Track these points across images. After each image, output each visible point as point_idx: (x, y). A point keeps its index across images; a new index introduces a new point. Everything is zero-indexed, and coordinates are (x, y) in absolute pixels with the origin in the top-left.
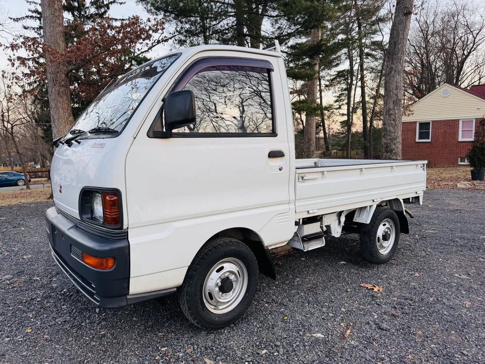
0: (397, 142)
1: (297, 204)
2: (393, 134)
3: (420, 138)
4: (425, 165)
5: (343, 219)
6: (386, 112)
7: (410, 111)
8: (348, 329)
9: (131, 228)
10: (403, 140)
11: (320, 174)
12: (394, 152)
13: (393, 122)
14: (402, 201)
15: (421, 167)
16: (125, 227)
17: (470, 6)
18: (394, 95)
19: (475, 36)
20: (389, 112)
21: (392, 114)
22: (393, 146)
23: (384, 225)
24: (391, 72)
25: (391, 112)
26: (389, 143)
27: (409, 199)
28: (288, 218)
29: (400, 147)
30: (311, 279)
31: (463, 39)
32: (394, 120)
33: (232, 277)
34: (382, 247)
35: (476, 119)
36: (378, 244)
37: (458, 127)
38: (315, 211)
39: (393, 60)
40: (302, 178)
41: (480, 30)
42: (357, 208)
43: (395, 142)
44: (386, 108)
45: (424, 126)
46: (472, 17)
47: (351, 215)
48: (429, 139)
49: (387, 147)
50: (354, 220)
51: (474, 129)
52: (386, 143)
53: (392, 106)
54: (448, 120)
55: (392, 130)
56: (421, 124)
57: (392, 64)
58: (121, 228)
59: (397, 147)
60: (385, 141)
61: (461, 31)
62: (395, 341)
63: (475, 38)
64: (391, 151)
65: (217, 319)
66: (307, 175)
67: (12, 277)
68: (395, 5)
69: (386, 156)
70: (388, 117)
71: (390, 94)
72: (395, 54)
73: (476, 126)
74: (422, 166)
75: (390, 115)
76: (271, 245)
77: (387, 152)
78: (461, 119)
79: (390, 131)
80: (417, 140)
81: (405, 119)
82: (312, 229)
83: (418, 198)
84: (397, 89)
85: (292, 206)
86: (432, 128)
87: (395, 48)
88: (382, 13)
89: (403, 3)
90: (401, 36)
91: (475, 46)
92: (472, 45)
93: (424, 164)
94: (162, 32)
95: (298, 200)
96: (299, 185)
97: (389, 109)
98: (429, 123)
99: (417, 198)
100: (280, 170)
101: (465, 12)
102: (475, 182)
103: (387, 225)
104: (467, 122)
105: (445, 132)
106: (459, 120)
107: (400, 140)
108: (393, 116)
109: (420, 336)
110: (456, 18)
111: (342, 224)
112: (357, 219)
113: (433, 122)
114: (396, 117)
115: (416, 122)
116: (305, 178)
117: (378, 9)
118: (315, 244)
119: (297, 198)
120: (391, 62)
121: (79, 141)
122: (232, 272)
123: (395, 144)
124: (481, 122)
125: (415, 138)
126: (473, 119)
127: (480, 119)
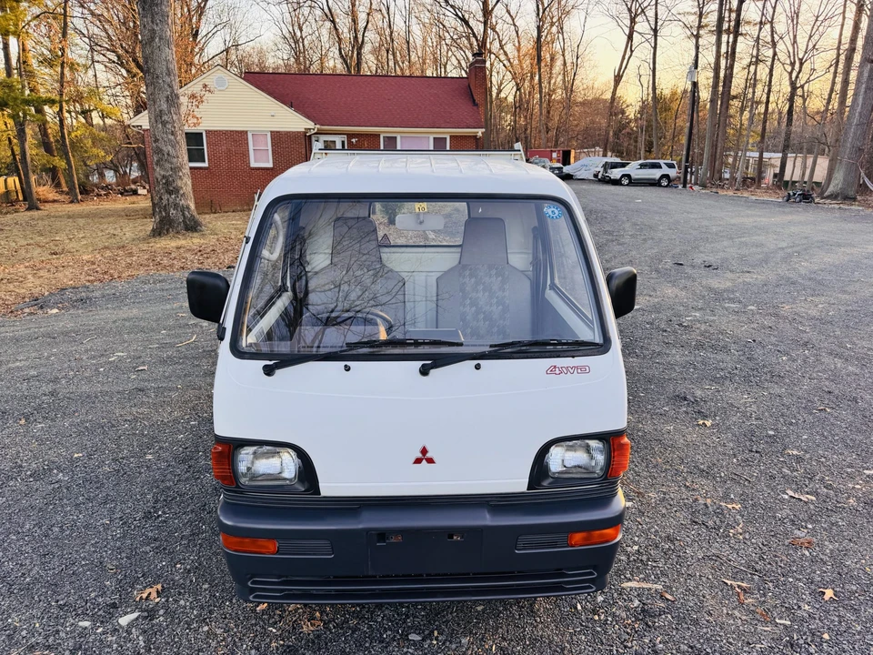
0: (184, 175)
2: (175, 160)
3: (190, 160)
6: (156, 117)
12: (181, 192)
13: (173, 137)
18: (166, 86)
20: (161, 117)
21: (168, 122)
22: (179, 183)
24: (152, 39)
25: (165, 118)
26: (170, 176)
29: (189, 183)
32: (173, 134)
35: (271, 132)
37: (247, 143)
39: (153, 15)
43: (181, 174)
44: (155, 110)
48: (205, 161)
49: (168, 183)
51: (270, 148)
52: (164, 177)
53: (164, 106)
54: (231, 131)
55: (172, 152)
56: (188, 135)
57: (152, 22)
59: (186, 184)
60: (162, 173)
64: (177, 190)
69: (168, 200)
70: (160, 126)
71: (158, 82)
73: (272, 143)
75: (164, 123)
77: (170, 193)
78: (251, 131)
79: (168, 154)
81: (187, 129)
84: (168, 74)
86: (207, 143)
97: (161, 111)
98: (201, 134)
104: (259, 136)
105: (229, 150)
106: (247, 132)
108: (169, 126)
113: (208, 132)
114: (175, 127)
120: (150, 19)
123: (180, 178)
126: (267, 131)
127: (279, 132)
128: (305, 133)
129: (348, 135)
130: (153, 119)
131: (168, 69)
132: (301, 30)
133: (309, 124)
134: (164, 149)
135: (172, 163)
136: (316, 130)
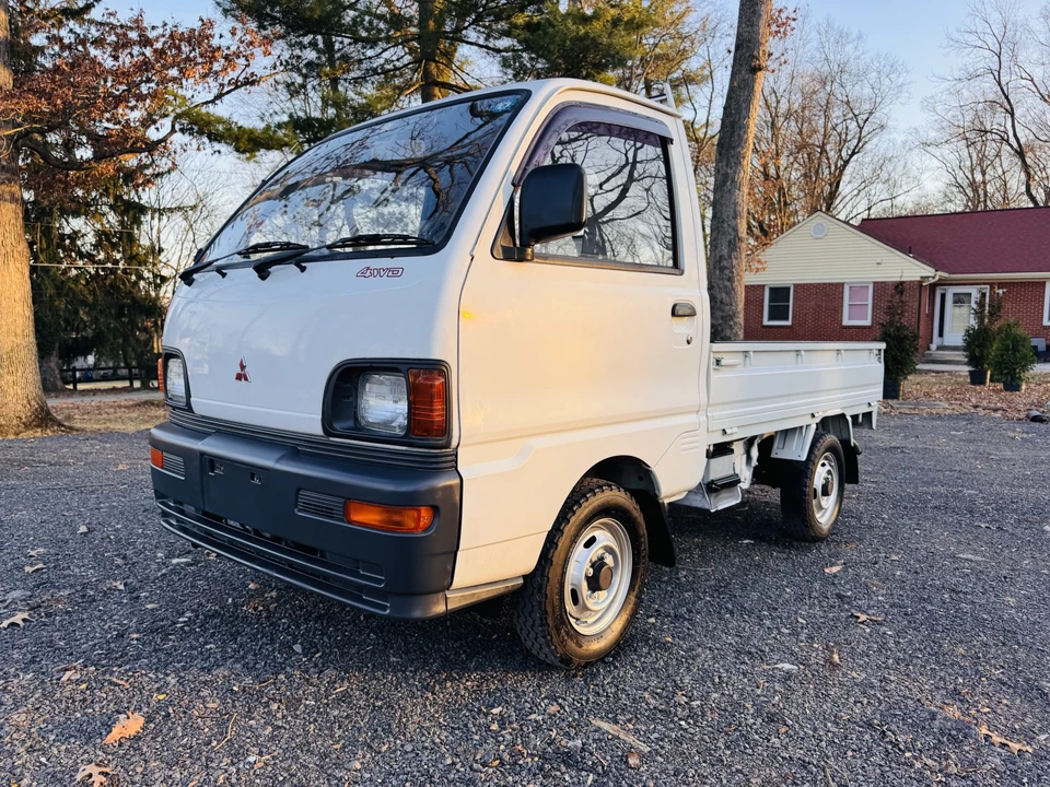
0: (735, 323)
1: (709, 414)
2: (728, 308)
3: (770, 318)
4: (883, 351)
5: (755, 453)
6: (715, 263)
7: (759, 261)
8: (832, 652)
9: (465, 446)
10: (746, 320)
11: (741, 356)
13: (728, 284)
14: (849, 419)
15: (877, 355)
16: (454, 443)
17: (852, 67)
18: (730, 230)
19: (861, 124)
20: (720, 262)
21: (726, 268)
23: (823, 465)
24: (724, 182)
25: (723, 264)
26: (720, 325)
27: (857, 415)
28: (697, 441)
30: (710, 571)
31: (839, 129)
32: (729, 280)
33: (609, 560)
34: (820, 508)
35: (874, 283)
36: (814, 502)
37: (842, 298)
38: (735, 430)
39: (728, 159)
40: (718, 362)
41: (871, 113)
42: (776, 432)
43: (732, 323)
44: (715, 255)
45: (779, 294)
46: (857, 87)
47: (767, 444)
48: (787, 319)
50: (773, 455)
51: (870, 302)
53: (725, 251)
54: (824, 284)
55: (726, 299)
56: (773, 290)
57: (727, 166)
58: (448, 445)
61: (837, 113)
62: (925, 667)
63: (861, 128)
66: (724, 356)
67: (29, 593)
68: (733, 49)
70: (718, 272)
72: (734, 148)
73: (874, 296)
74: (877, 352)
75: (722, 269)
78: (848, 283)
79: (721, 302)
80: (766, 322)
81: (750, 278)
82: (721, 468)
84: (735, 218)
85: (703, 418)
86: (794, 298)
87: (732, 134)
88: (693, 64)
89: (748, 47)
90: (744, 112)
91: (860, 145)
92: (855, 142)
93: (880, 350)
94: (246, 63)
95: (712, 405)
96: (714, 376)
97: (721, 256)
98: (789, 289)
99: (868, 416)
100: (689, 342)
101: (845, 76)
102: (890, 402)
103: (828, 467)
104: (858, 289)
105: (819, 306)
106: (843, 284)
107: (741, 319)
108: (727, 272)
109: (964, 656)
110: (828, 88)
111: (755, 462)
112: (780, 452)
113: (796, 286)
114: (733, 273)
115: (764, 286)
116: (723, 362)
117: (683, 54)
118: (727, 498)
119: (711, 402)
120: (724, 163)
121: (303, 264)
122: (609, 550)
123: (731, 328)
124: (896, 287)
125: (762, 317)
126: (869, 283)
127: (882, 283)
128: (920, 283)
129: (992, 285)
130: (712, 267)
131: (735, 211)
132: (984, 173)
133: (928, 271)
134: (718, 296)
135: (723, 311)
136: (937, 278)
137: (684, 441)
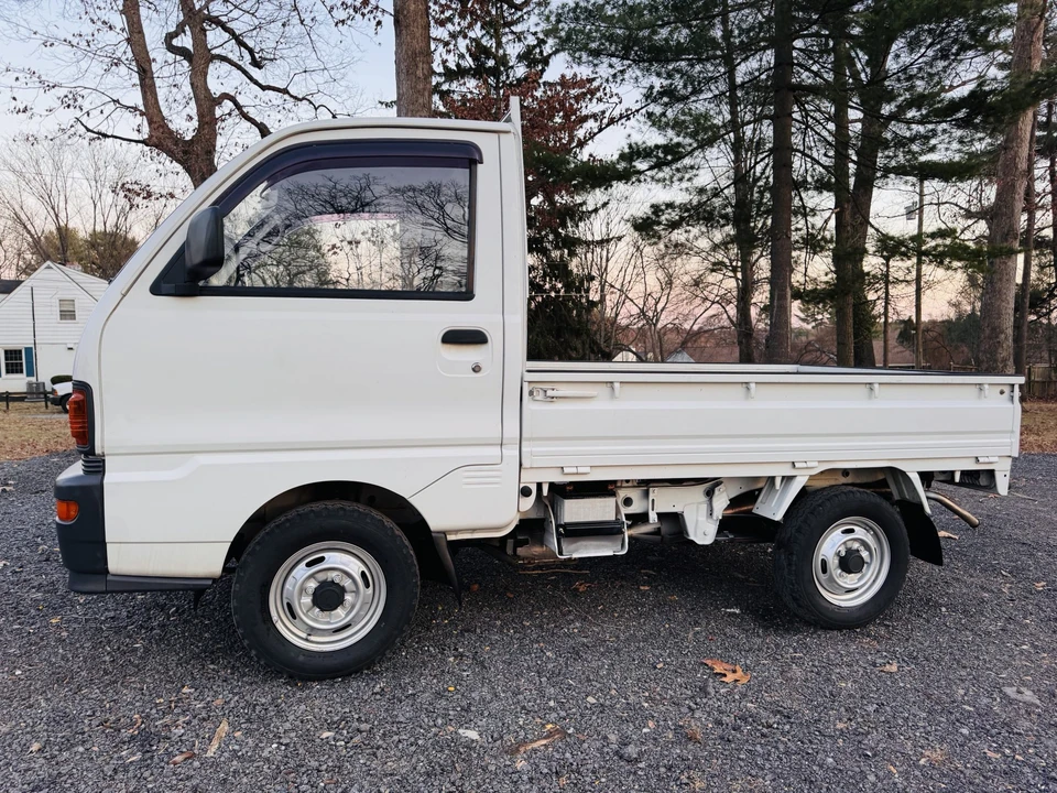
1: (525, 449)
4: (1017, 388)
5: (721, 502)
9: (110, 454)
11: (603, 388)
14: (914, 476)
15: (1002, 392)
16: (98, 452)
23: (849, 531)
27: (952, 473)
33: (345, 583)
34: (835, 586)
36: (823, 576)
38: (581, 470)
40: (545, 392)
50: (756, 512)
58: (92, 452)
65: (301, 658)
66: (559, 386)
74: (1007, 390)
76: (457, 531)
82: (590, 510)
83: (991, 473)
85: (511, 453)
93: (1013, 385)
95: (529, 439)
96: (533, 407)
100: (475, 371)
103: (860, 536)
111: (719, 514)
112: (761, 508)
118: (598, 547)
122: (344, 573)
137: (467, 474)
